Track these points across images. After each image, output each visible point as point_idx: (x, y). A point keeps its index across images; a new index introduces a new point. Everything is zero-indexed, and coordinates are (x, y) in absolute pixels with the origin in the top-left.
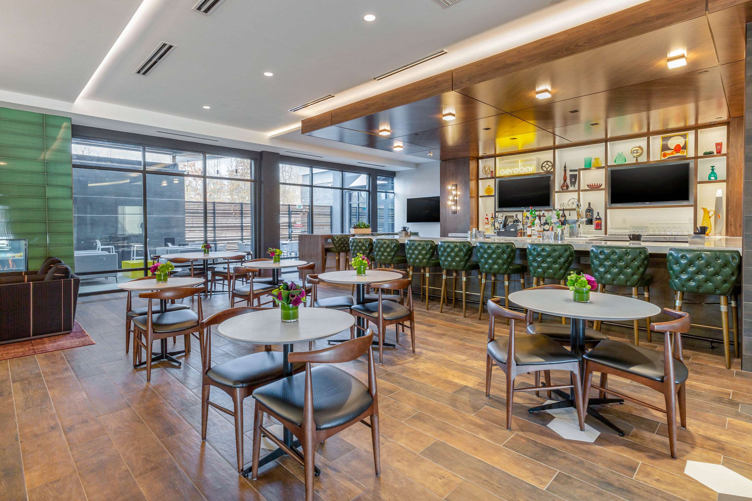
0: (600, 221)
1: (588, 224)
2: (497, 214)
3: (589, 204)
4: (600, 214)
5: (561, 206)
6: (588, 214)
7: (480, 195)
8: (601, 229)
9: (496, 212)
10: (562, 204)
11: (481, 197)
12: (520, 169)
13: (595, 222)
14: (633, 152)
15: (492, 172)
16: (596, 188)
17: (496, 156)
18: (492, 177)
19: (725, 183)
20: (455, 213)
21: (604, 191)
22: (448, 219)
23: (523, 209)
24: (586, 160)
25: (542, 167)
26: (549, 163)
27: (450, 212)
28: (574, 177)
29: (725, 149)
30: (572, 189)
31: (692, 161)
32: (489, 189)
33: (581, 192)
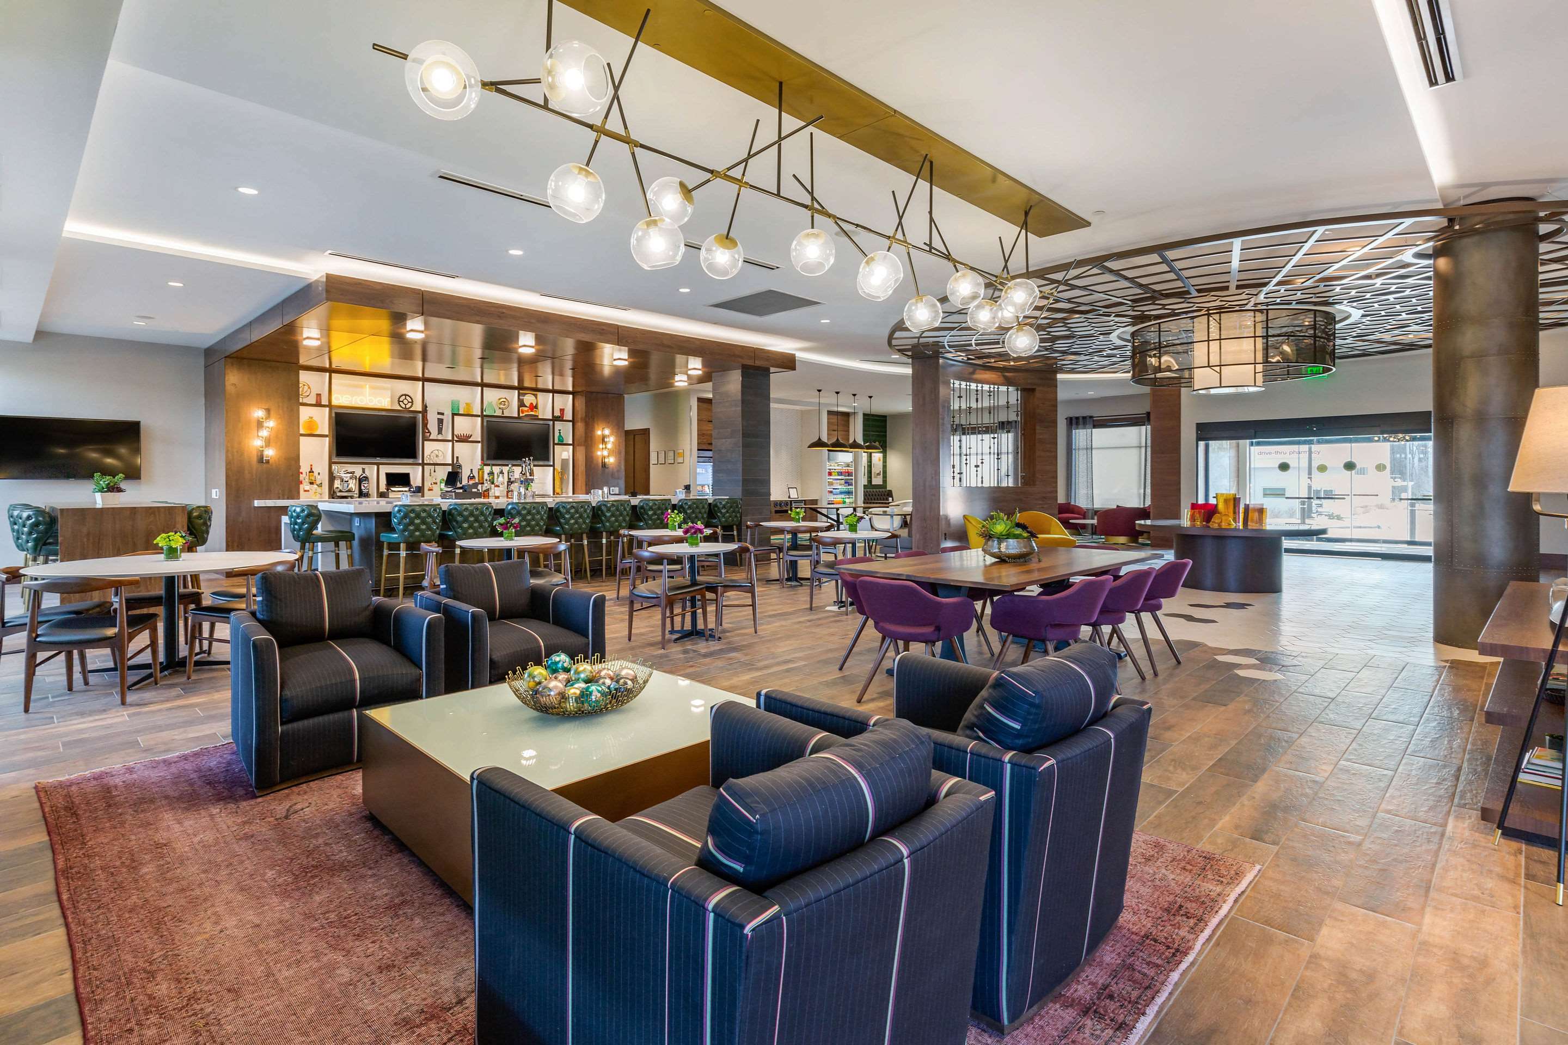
2: (333, 466)
3: (457, 458)
12: (367, 398)
14: (501, 404)
15: (319, 395)
16: (465, 439)
17: (331, 371)
18: (318, 404)
19: (571, 447)
20: (268, 462)
21: (480, 444)
22: (246, 472)
23: (378, 460)
24: (453, 403)
25: (399, 401)
26: (407, 397)
27: (254, 459)
28: (440, 422)
29: (568, 415)
30: (440, 437)
31: (551, 423)
32: (311, 423)
33: (455, 444)
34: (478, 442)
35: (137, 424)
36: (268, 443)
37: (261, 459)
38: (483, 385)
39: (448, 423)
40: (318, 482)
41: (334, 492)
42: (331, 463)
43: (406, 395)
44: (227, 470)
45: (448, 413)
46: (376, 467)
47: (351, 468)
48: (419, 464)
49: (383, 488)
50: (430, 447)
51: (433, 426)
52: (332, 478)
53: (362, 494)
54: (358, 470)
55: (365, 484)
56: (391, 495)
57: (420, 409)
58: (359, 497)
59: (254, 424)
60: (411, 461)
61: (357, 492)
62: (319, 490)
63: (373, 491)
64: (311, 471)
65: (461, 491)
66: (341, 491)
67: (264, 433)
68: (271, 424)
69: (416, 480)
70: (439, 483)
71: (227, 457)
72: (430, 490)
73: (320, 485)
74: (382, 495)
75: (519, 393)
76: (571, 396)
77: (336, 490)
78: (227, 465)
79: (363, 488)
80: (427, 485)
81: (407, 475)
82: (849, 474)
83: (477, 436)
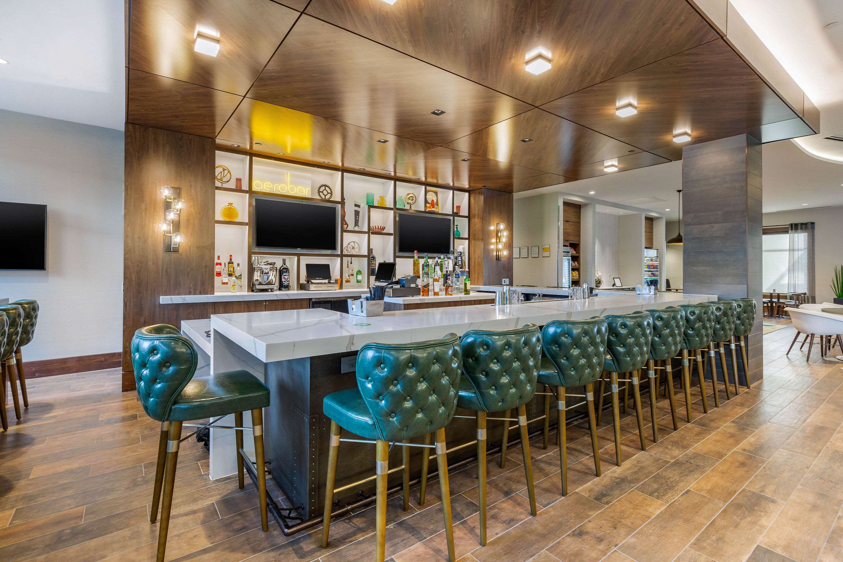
2: (254, 257)
3: (371, 250)
6: (373, 262)
14: (409, 199)
15: (239, 180)
16: (380, 232)
17: (252, 154)
18: (238, 189)
19: (467, 241)
20: (176, 250)
21: (392, 237)
22: (150, 263)
23: (299, 251)
24: (368, 196)
25: (319, 192)
26: (327, 188)
27: (161, 248)
28: (357, 213)
29: (464, 211)
30: (356, 229)
31: (451, 218)
32: (230, 211)
33: (371, 235)
34: (391, 234)
35: (42, 209)
36: (177, 226)
37: (169, 249)
38: (396, 179)
39: (364, 216)
40: (237, 274)
41: (254, 285)
42: (250, 254)
43: (325, 186)
44: (125, 259)
45: (364, 206)
46: (296, 258)
47: (271, 259)
48: (337, 256)
49: (303, 280)
50: (348, 238)
51: (350, 219)
52: (251, 270)
53: (282, 286)
54: (278, 261)
55: (285, 276)
56: (312, 287)
57: (339, 199)
58: (280, 289)
59: (161, 206)
60: (329, 252)
61: (277, 284)
62: (238, 282)
63: (294, 283)
64: (231, 262)
65: (398, 286)
66: (260, 284)
67: (172, 216)
68: (180, 205)
69: (335, 273)
70: (355, 275)
71: (126, 244)
72: (348, 281)
73: (239, 277)
74: (302, 287)
75: (426, 188)
76: (467, 194)
77: (256, 283)
78: (125, 254)
79: (283, 280)
80: (346, 276)
81: (327, 267)
82: (655, 267)
83: (390, 228)
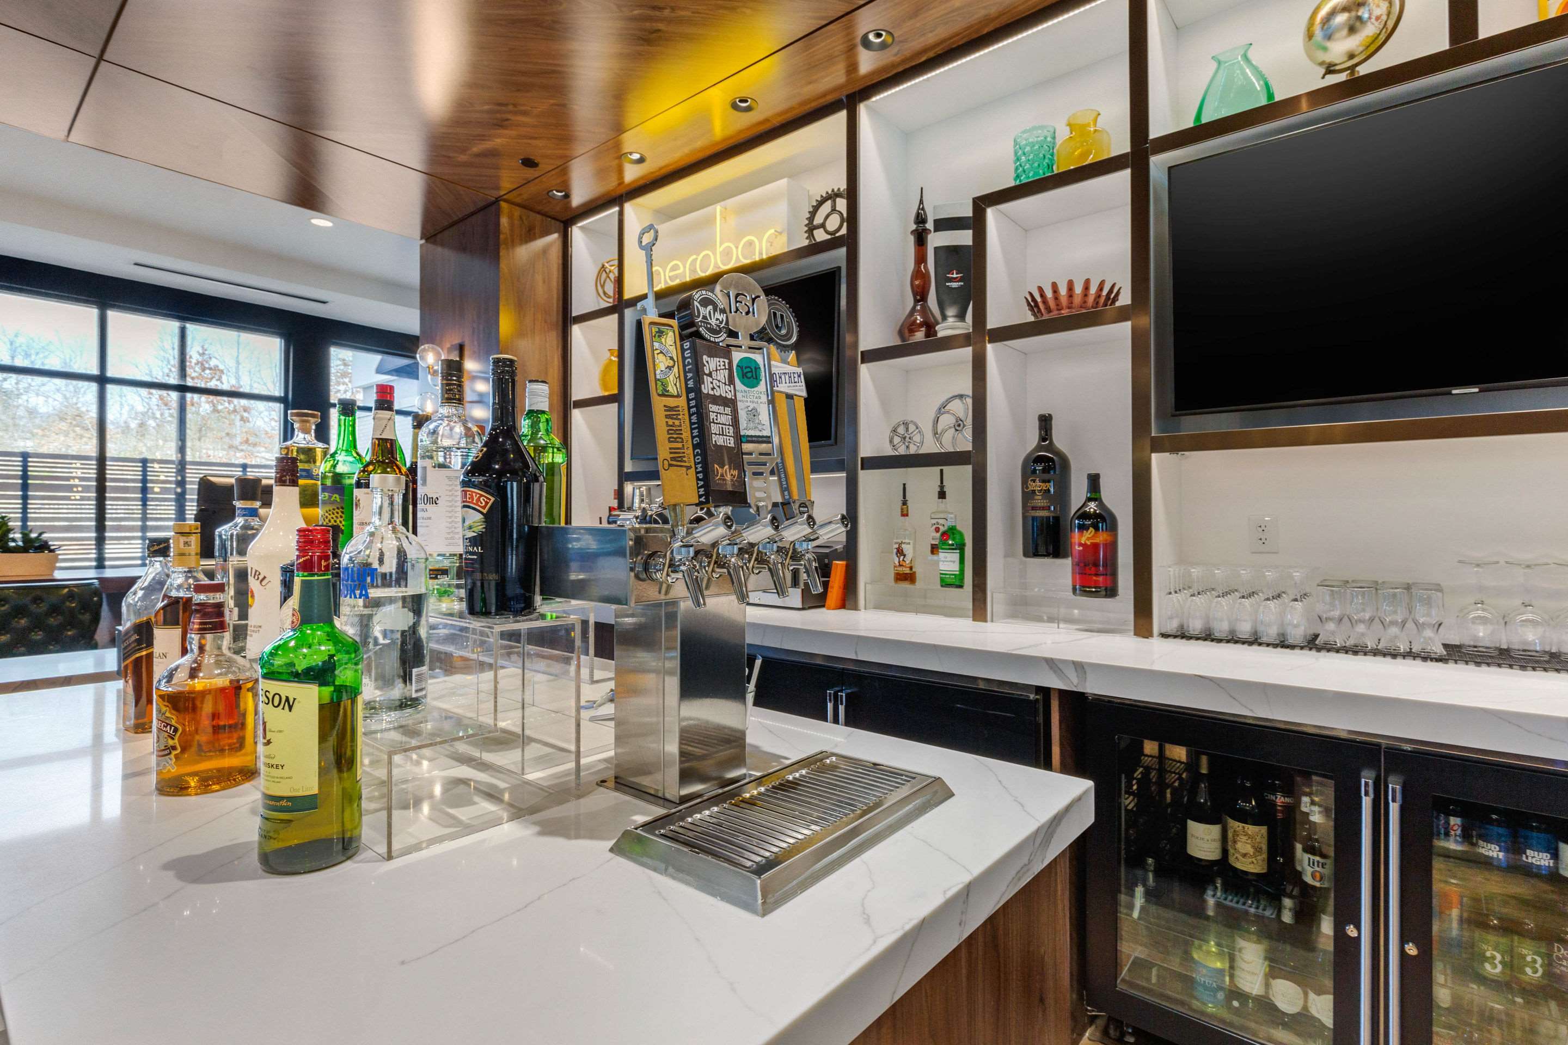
0: (1102, 538)
1: (1036, 554)
2: (629, 488)
3: (1045, 422)
4: (1102, 482)
5: (897, 440)
6: (1037, 485)
7: (578, 393)
8: (1111, 592)
9: (624, 477)
10: (901, 430)
11: (581, 404)
12: (719, 249)
13: (1080, 539)
25: (811, 229)
26: (840, 203)
42: (622, 477)
43: (834, 196)
